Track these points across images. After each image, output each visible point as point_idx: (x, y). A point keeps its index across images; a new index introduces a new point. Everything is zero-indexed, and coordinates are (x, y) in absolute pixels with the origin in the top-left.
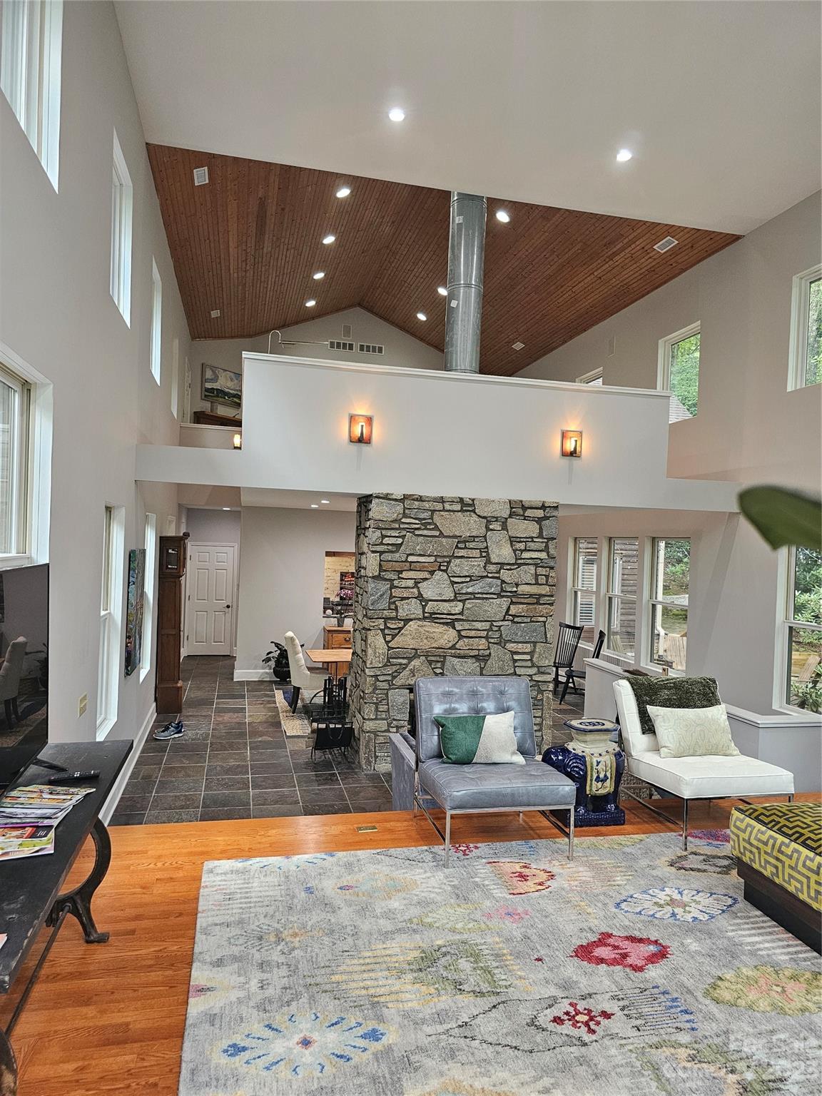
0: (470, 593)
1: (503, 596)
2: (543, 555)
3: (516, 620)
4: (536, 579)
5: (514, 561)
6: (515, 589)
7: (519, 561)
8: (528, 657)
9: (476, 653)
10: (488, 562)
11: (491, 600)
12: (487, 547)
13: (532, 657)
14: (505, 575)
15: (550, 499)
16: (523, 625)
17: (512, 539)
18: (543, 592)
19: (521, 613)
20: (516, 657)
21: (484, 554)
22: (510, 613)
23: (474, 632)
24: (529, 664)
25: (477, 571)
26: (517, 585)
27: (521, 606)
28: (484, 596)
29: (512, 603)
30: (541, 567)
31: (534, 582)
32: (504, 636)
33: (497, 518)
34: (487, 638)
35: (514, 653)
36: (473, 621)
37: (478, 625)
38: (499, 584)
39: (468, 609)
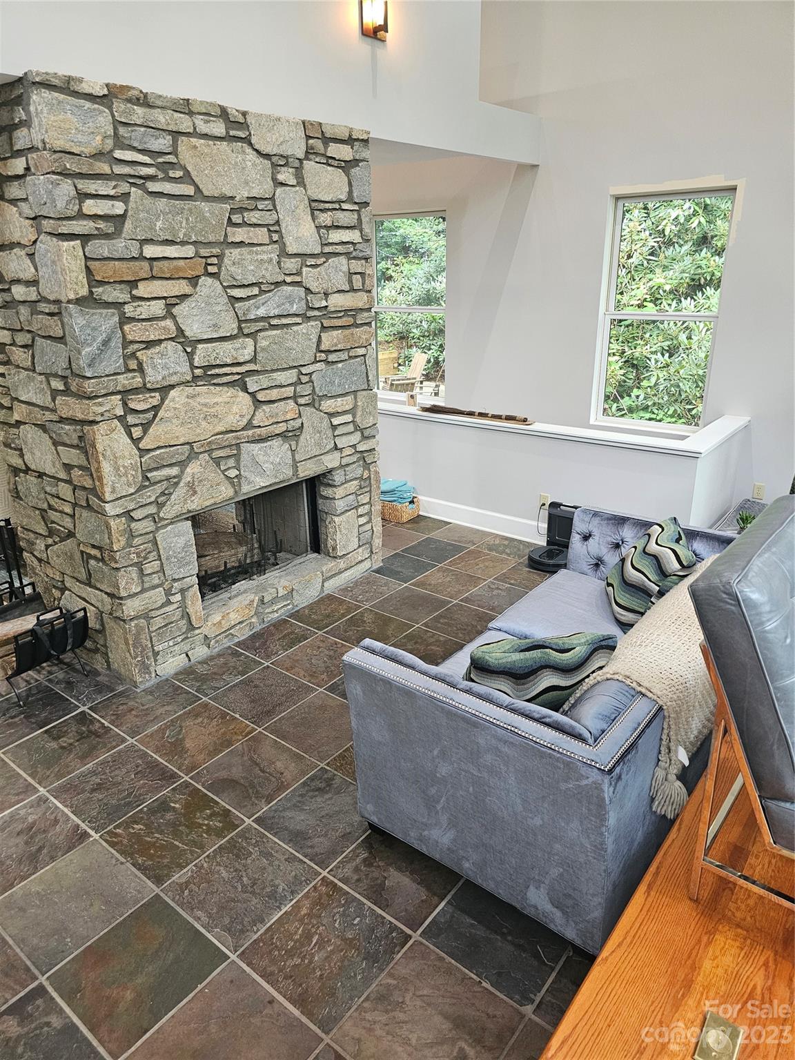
0: (262, 319)
1: (309, 318)
2: (354, 236)
3: (332, 357)
4: (350, 282)
5: (317, 250)
6: (324, 303)
7: (327, 249)
8: (349, 418)
9: (281, 428)
10: (284, 253)
11: (295, 328)
12: (278, 223)
13: (354, 416)
14: (310, 277)
15: (359, 124)
16: (340, 365)
17: (314, 204)
18: (360, 305)
19: (336, 345)
20: (336, 421)
21: (275, 237)
22: (323, 347)
23: (275, 391)
24: (351, 428)
25: (271, 273)
26: (326, 295)
27: (335, 333)
28: (285, 321)
29: (324, 328)
30: (354, 258)
31: (347, 288)
32: (317, 389)
33: (286, 157)
34: (295, 398)
35: (331, 415)
36: (273, 371)
37: (281, 378)
38: (303, 295)
39: (263, 349)
